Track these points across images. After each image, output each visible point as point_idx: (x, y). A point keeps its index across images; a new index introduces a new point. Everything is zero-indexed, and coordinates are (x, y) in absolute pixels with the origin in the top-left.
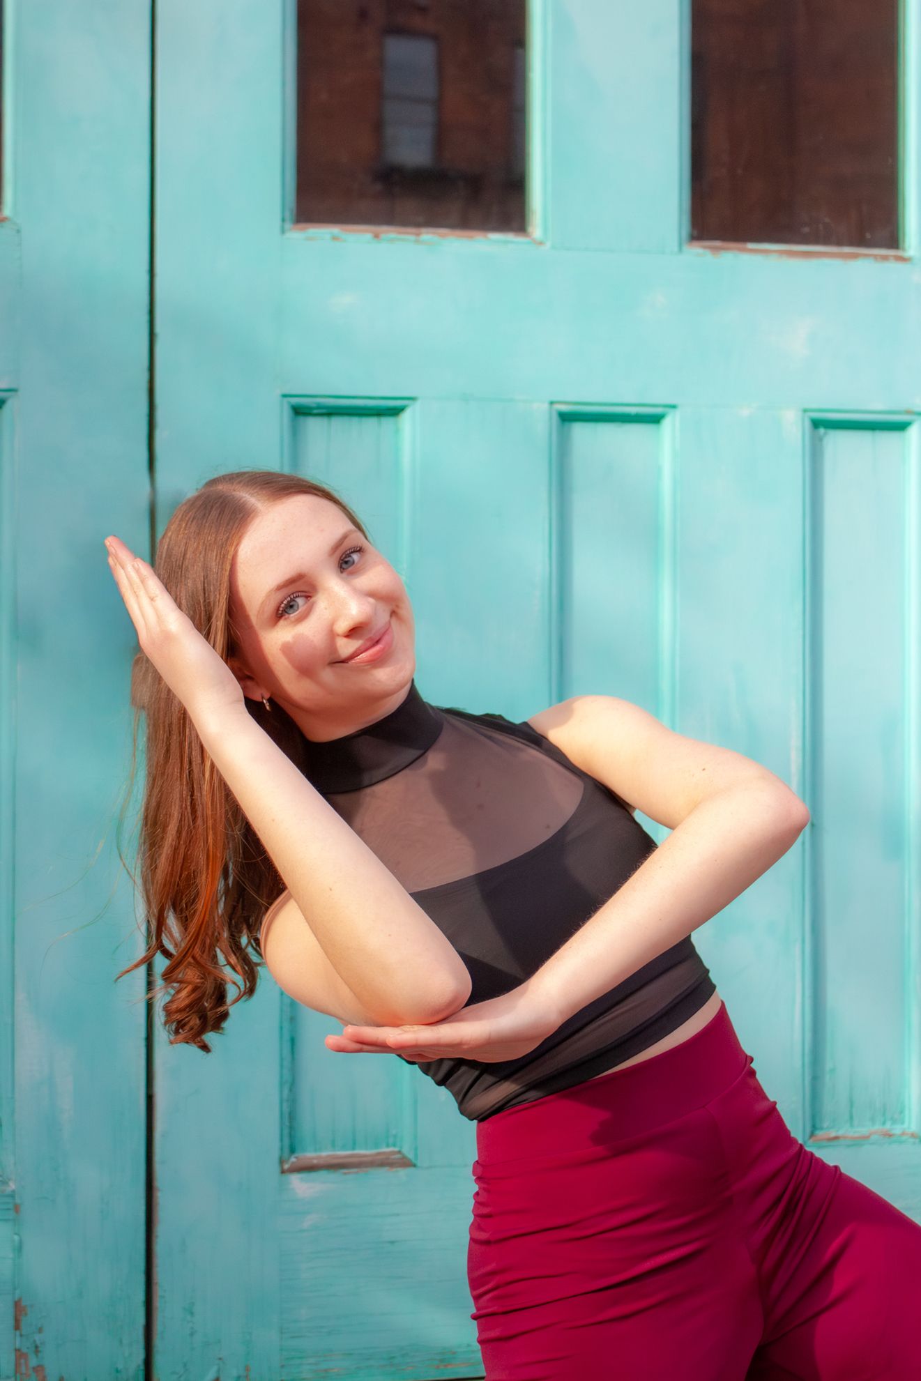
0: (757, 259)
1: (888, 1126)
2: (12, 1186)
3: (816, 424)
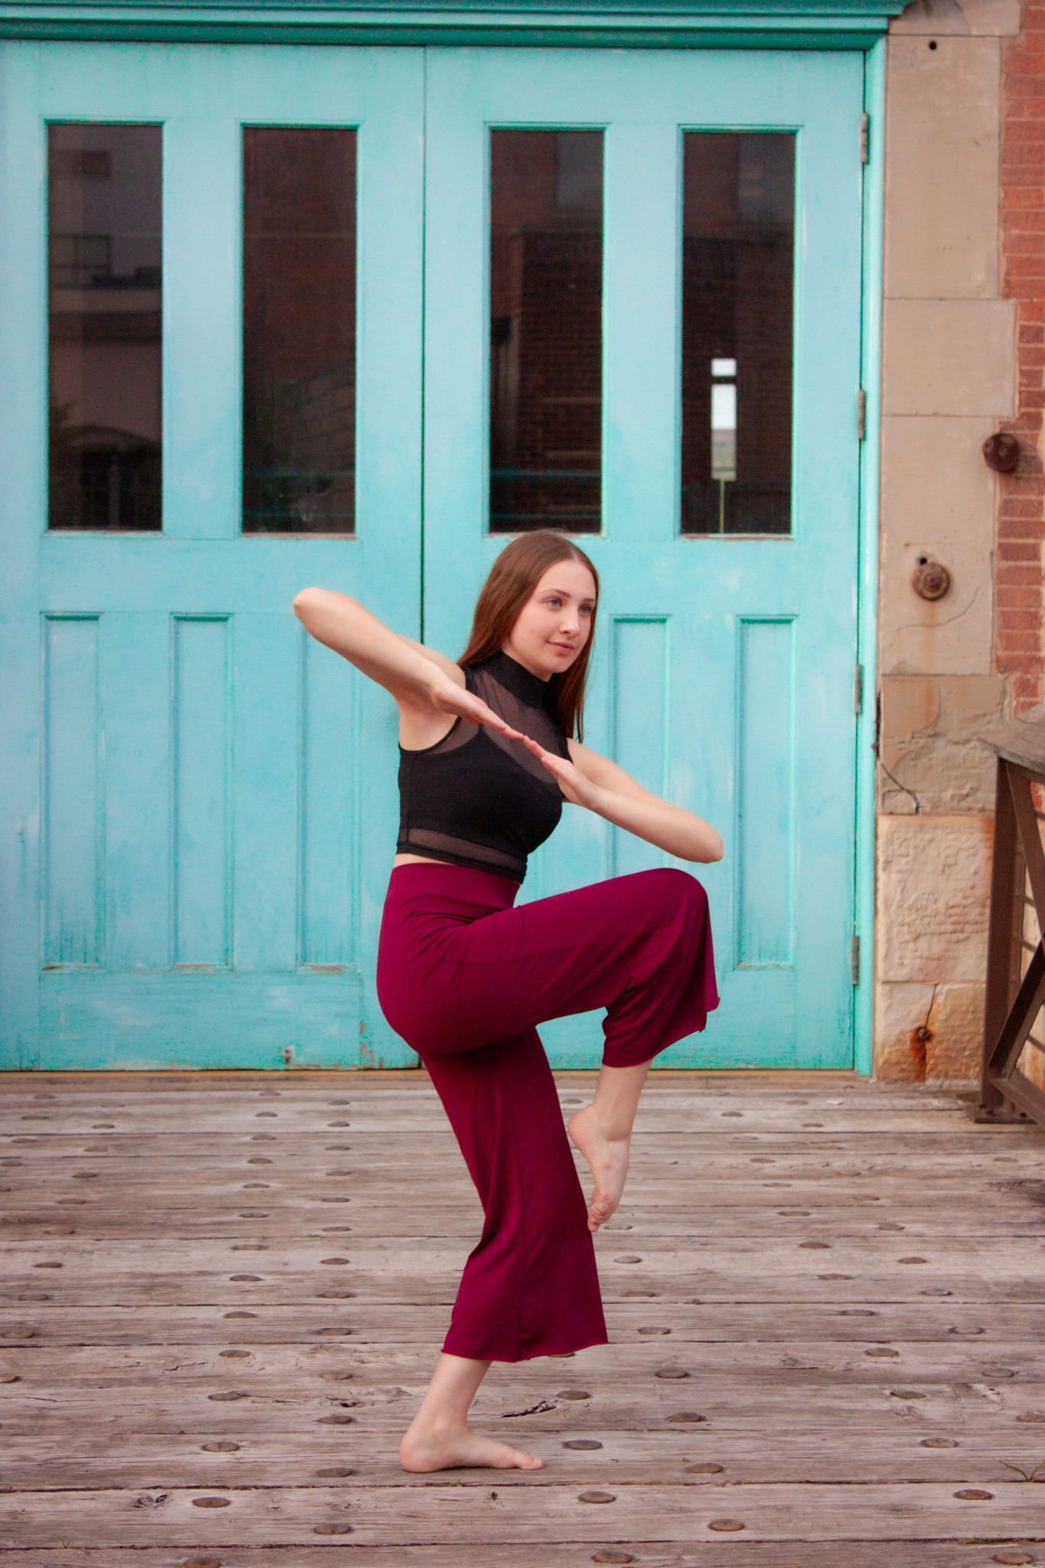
0: (714, 542)
1: (778, 962)
2: (360, 971)
3: (743, 621)
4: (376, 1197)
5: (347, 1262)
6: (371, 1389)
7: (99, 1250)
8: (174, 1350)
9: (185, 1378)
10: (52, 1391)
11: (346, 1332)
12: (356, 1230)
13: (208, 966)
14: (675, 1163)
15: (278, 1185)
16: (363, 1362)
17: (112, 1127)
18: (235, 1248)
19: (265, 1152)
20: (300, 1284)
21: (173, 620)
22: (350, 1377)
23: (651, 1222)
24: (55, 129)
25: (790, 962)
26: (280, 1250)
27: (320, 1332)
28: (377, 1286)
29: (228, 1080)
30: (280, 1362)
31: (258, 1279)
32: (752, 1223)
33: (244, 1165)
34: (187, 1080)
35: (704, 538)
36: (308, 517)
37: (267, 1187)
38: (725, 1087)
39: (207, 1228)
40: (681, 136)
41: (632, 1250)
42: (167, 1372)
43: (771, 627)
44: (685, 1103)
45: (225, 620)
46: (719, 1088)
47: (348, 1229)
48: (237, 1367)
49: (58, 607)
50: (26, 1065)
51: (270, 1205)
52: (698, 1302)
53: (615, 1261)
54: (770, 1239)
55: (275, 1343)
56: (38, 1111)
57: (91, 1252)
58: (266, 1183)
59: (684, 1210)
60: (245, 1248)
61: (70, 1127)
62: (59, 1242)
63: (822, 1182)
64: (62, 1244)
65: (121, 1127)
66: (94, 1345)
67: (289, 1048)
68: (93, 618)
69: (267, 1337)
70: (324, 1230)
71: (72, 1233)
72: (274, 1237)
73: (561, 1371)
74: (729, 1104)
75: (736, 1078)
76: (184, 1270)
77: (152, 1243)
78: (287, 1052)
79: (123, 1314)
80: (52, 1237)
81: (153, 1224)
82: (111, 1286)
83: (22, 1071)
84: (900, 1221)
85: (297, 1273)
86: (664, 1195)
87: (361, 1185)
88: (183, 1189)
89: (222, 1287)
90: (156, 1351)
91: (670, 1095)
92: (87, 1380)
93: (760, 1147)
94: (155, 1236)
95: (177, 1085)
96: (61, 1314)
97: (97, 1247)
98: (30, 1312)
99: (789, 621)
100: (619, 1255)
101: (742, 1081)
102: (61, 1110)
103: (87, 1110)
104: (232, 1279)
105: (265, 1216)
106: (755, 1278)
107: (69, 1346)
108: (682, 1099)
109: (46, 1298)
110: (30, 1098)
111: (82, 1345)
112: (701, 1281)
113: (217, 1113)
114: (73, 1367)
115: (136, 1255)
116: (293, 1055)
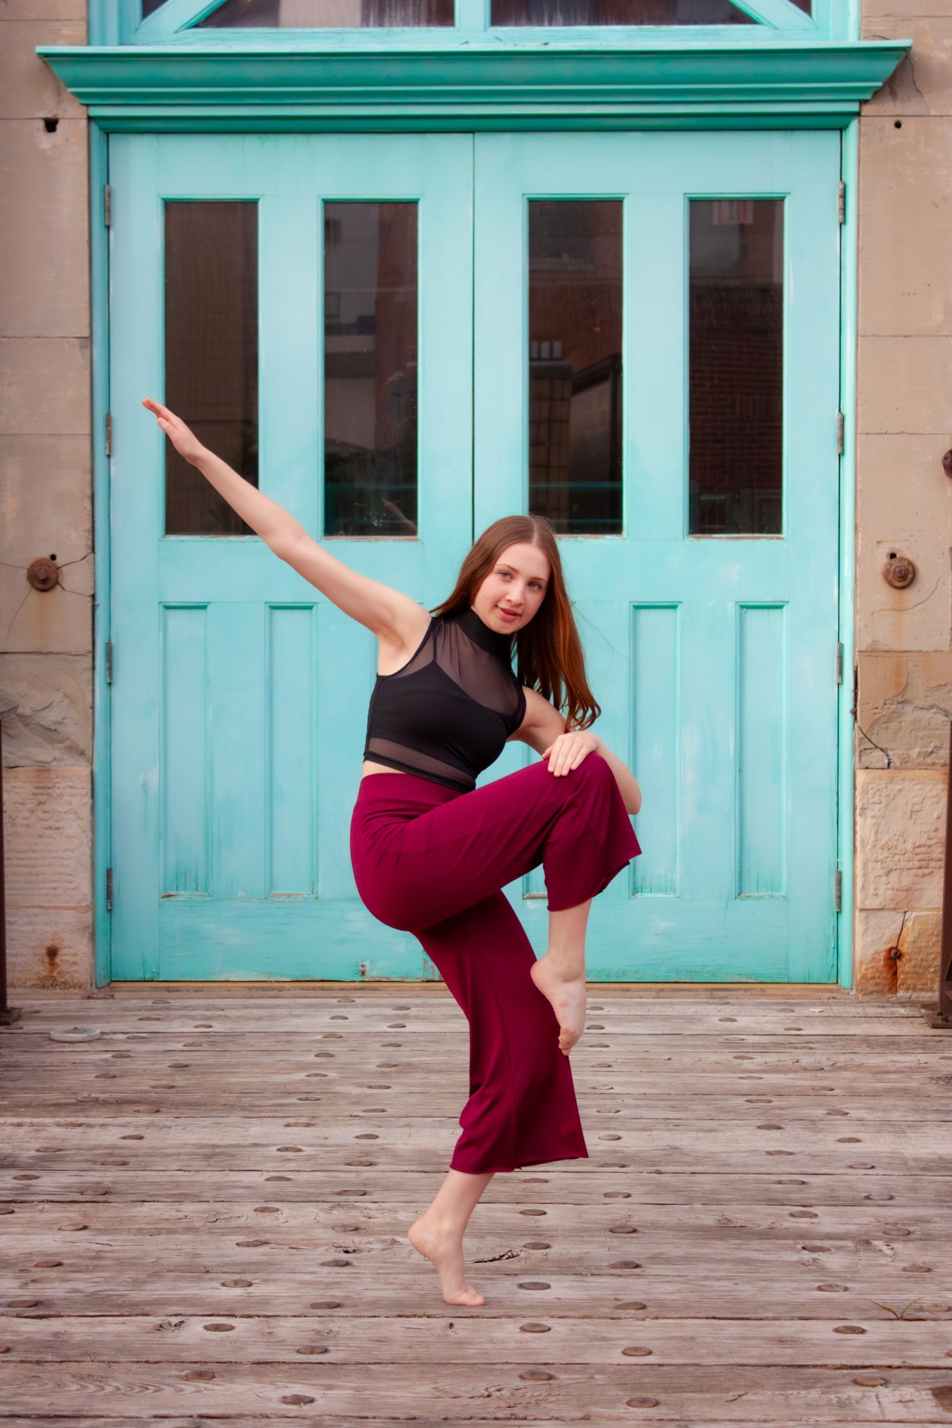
4: (413, 1085)
5: (377, 1137)
6: (371, 1239)
7: (176, 1125)
8: (218, 1206)
9: (221, 1228)
10: (110, 1237)
11: (362, 1193)
12: (390, 1111)
13: (297, 895)
14: (669, 1059)
15: (335, 1075)
16: (370, 1218)
17: (211, 1027)
18: (288, 1125)
19: (330, 1048)
20: (333, 1155)
21: (267, 608)
22: (357, 1229)
23: (637, 1106)
24: (172, 207)
25: (783, 893)
26: (324, 1127)
27: (340, 1194)
28: (396, 1156)
29: (314, 989)
30: (302, 1216)
31: (300, 1150)
32: (721, 1108)
33: (311, 1058)
34: (281, 989)
35: (708, 537)
36: (378, 523)
37: (326, 1076)
38: (727, 998)
39: (267, 1108)
40: (687, 203)
41: (616, 1129)
42: (208, 1224)
43: (766, 611)
44: (689, 1010)
45: (310, 608)
46: (723, 998)
47: (384, 1111)
48: (266, 1220)
49: (173, 599)
50: (149, 976)
51: (324, 1091)
52: (659, 1172)
53: (600, 1138)
54: (734, 1122)
55: (301, 1202)
56: (153, 1014)
57: (170, 1127)
58: (323, 1072)
59: (668, 1097)
60: (296, 1125)
61: (176, 1027)
62: (145, 1119)
63: (789, 1076)
64: (147, 1120)
65: (218, 1027)
66: (154, 1201)
67: (364, 963)
68: (203, 607)
69: (296, 1196)
70: (364, 1111)
71: (158, 1111)
72: (322, 1117)
73: (533, 1227)
74: (727, 1011)
75: (738, 990)
76: (242, 1142)
77: (220, 1120)
78: (363, 966)
79: (183, 1177)
80: (140, 1115)
81: (225, 1105)
82: (179, 1154)
83: (144, 981)
84: (846, 1108)
85: (333, 1146)
86: (653, 1085)
87: (403, 1075)
88: (254, 1077)
89: (270, 1157)
90: (204, 1206)
91: (679, 1004)
92: (142, 1229)
93: (744, 1047)
94: (225, 1115)
95: (271, 993)
96: (132, 1177)
97: (174, 1123)
98: (109, 1174)
99: (781, 607)
100: (603, 1133)
101: (742, 992)
102: (172, 1012)
103: (193, 1013)
104: (278, 1150)
105: (318, 1100)
106: (713, 1153)
107: (134, 1202)
108: (688, 1007)
109: (124, 1164)
110: (149, 1003)
111: (145, 1201)
112: (668, 1155)
113: (299, 1016)
114: (132, 1219)
115: (206, 1129)
116: (367, 968)
